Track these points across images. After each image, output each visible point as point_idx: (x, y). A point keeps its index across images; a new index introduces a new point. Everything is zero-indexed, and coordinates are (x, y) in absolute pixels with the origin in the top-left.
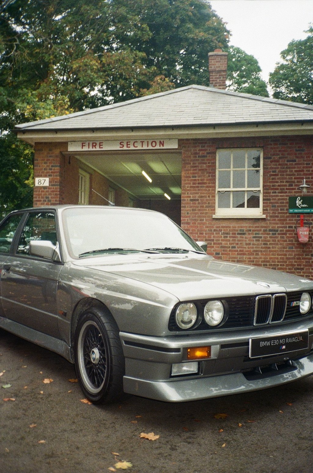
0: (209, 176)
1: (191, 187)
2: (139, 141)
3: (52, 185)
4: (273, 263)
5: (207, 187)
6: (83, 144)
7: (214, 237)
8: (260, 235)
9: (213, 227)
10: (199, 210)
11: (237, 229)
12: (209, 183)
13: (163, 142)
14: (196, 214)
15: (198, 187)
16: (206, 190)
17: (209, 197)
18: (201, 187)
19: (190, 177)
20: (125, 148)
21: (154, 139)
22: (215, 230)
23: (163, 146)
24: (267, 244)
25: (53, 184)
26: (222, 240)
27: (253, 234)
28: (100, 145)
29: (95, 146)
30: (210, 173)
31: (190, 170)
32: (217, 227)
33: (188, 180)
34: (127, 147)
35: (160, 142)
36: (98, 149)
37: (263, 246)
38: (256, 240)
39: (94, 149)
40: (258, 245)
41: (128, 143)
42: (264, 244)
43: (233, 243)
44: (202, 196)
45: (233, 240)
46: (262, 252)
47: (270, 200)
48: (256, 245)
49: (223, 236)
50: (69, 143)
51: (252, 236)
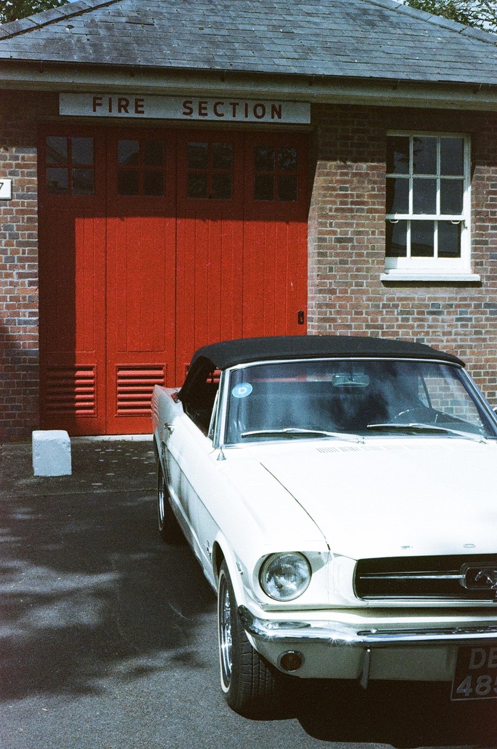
0: (373, 189)
1: (337, 210)
2: (228, 101)
3: (19, 197)
4: (490, 370)
5: (370, 211)
6: (95, 99)
7: (383, 320)
8: (469, 316)
9: (381, 299)
10: (354, 262)
11: (426, 302)
12: (374, 204)
13: (280, 106)
14: (348, 270)
15: (351, 210)
16: (367, 218)
17: (373, 233)
18: (358, 210)
19: (334, 189)
20: (195, 116)
21: (259, 100)
22: (384, 306)
23: (280, 117)
24: (480, 333)
25: (20, 192)
26: (400, 327)
27: (455, 313)
28: (137, 106)
29: (125, 108)
30: (375, 182)
31: (335, 174)
32: (389, 299)
33: (331, 195)
34: (200, 114)
35: (274, 108)
36: (132, 114)
37: (474, 337)
38: (463, 326)
39: (123, 114)
40: (465, 335)
41: (203, 105)
42: (476, 333)
43: (420, 333)
44: (360, 231)
45: (418, 326)
46: (471, 348)
47: (486, 243)
48: (460, 335)
49: (400, 317)
50: (62, 96)
51: (454, 317)
